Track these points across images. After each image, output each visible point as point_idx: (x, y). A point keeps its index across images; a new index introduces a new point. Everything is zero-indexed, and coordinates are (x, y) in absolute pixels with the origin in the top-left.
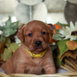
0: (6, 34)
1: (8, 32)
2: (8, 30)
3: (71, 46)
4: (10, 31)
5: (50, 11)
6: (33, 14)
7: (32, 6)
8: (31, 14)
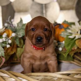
0: (19, 35)
1: (21, 33)
2: (21, 31)
5: (62, 9)
6: (46, 11)
7: (46, 5)
8: (44, 12)
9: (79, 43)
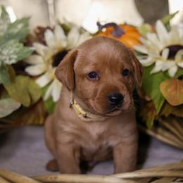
2: (11, 45)
3: (173, 93)
4: (18, 50)
9: (169, 90)
